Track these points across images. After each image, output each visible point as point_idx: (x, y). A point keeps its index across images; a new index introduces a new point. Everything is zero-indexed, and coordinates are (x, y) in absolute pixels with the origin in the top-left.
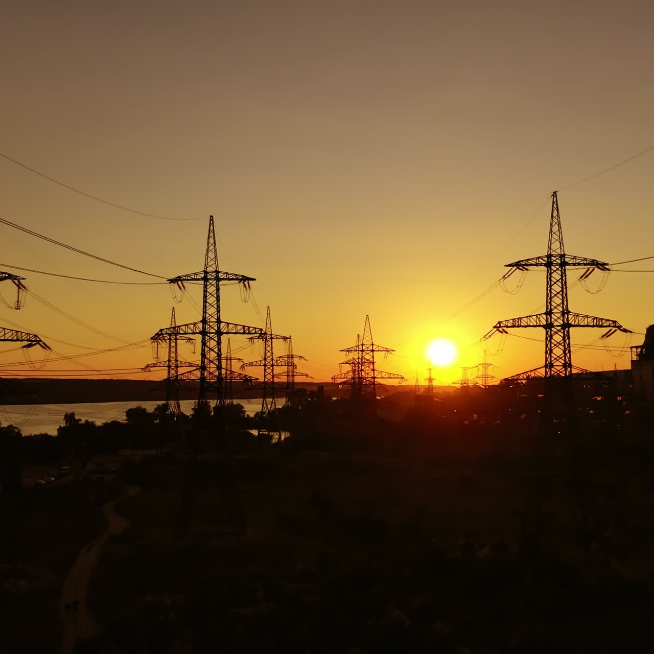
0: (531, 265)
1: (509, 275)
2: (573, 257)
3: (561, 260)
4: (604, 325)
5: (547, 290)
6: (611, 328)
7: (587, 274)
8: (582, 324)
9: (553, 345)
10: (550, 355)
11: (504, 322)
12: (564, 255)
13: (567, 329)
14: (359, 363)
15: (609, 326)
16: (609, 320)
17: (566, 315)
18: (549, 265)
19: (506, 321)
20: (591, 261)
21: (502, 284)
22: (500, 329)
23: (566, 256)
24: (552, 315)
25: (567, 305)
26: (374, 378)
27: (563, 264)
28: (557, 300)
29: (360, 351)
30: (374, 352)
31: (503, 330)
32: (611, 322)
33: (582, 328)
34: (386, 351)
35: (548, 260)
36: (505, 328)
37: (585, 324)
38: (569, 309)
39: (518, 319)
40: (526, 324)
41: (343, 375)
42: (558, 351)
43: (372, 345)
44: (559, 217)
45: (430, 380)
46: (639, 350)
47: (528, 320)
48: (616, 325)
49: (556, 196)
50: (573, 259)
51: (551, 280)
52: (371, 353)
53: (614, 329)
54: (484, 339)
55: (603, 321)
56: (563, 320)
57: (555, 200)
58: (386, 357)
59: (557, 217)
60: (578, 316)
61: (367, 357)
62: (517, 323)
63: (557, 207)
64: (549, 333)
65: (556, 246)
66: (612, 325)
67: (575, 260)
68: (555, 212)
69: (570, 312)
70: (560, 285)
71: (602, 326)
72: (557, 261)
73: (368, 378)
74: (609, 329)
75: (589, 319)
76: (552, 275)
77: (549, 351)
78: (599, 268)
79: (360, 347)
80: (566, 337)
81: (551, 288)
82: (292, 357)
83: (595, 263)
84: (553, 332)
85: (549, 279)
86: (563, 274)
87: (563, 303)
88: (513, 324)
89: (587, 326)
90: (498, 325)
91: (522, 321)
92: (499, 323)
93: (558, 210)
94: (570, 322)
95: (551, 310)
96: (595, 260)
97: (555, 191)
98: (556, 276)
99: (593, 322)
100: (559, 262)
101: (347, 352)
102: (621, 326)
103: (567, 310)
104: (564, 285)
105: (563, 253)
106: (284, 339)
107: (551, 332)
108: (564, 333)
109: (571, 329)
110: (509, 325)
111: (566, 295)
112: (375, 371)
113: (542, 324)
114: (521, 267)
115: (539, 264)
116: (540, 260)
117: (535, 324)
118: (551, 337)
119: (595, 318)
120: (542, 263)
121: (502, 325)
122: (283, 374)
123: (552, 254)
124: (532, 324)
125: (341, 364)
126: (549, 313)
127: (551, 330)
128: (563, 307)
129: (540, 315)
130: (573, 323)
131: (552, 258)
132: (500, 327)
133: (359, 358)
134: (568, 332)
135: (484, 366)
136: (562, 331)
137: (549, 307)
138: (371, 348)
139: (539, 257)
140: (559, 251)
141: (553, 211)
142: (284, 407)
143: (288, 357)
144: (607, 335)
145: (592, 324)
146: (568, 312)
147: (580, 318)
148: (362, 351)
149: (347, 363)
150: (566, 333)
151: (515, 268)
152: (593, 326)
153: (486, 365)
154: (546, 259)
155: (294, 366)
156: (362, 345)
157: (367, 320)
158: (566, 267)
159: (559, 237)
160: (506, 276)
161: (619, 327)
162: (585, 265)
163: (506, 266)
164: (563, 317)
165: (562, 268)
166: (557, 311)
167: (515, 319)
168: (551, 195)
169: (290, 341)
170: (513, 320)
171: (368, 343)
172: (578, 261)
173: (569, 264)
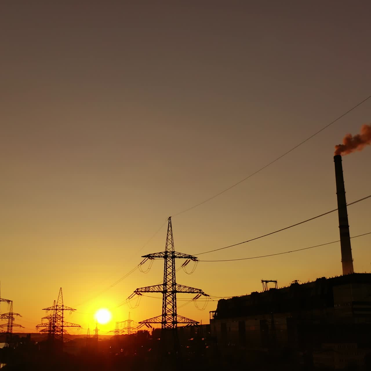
0: (156, 257)
1: (144, 263)
2: (179, 253)
3: (172, 255)
4: (194, 292)
5: (164, 271)
6: (199, 294)
7: (186, 263)
8: (183, 291)
9: (167, 303)
10: (165, 308)
11: (140, 289)
12: (174, 252)
13: (175, 294)
14: (54, 318)
15: (197, 292)
16: (197, 289)
17: (174, 286)
18: (166, 257)
19: (141, 288)
20: (188, 256)
21: (140, 267)
22: (138, 293)
23: (175, 253)
24: (167, 285)
25: (175, 280)
26: (62, 326)
27: (174, 257)
28: (170, 277)
29: (55, 310)
30: (64, 310)
31: (139, 293)
32: (198, 290)
33: (183, 293)
34: (71, 310)
35: (165, 254)
36: (140, 293)
37: (185, 291)
38: (176, 282)
39: (148, 287)
40: (152, 291)
41: (44, 325)
42: (169, 307)
43: (63, 306)
44: (172, 231)
45: (97, 330)
46: (214, 313)
47: (154, 288)
48: (201, 292)
49: (170, 219)
50: (179, 254)
51: (167, 266)
52: (62, 311)
53: (200, 294)
54: (129, 299)
55: (194, 290)
56: (173, 289)
57: (170, 222)
58: (70, 313)
59: (170, 231)
60: (181, 286)
61: (59, 313)
62: (147, 290)
63: (171, 226)
64: (165, 296)
65: (170, 247)
66: (199, 292)
67: (179, 255)
68: (170, 228)
69: (177, 284)
70: (172, 268)
71: (193, 293)
72: (170, 255)
73: (59, 326)
74: (197, 294)
75: (187, 289)
76: (167, 263)
77: (164, 306)
78: (192, 260)
79: (55, 307)
80: (174, 298)
81: (166, 270)
82: (12, 314)
83: (190, 257)
84: (167, 296)
85: (166, 264)
86: (173, 263)
87: (173, 279)
88: (145, 290)
89: (186, 292)
90: (137, 291)
91: (150, 288)
92: (137, 289)
93: (171, 227)
94: (176, 290)
95: (166, 282)
96: (190, 255)
97: (170, 216)
98: (170, 263)
99: (189, 290)
100: (172, 256)
101: (47, 310)
102: (204, 293)
103: (175, 283)
104: (174, 269)
105: (173, 251)
106: (8, 301)
107: (166, 295)
108: (173, 296)
109: (177, 294)
110: (143, 291)
111: (175, 274)
112: (63, 322)
113: (161, 291)
114: (150, 258)
115: (160, 256)
116: (161, 254)
117: (157, 291)
118: (166, 298)
119: (190, 288)
120: (162, 256)
121: (139, 291)
122: (5, 325)
123: (168, 251)
124: (155, 290)
125: (42, 318)
126: (165, 284)
127: (166, 294)
128: (173, 281)
129: (160, 285)
130: (178, 290)
131: (168, 253)
132: (138, 291)
133: (54, 315)
134: (175, 295)
135: (128, 321)
136: (172, 295)
137: (165, 281)
138: (62, 308)
139: (161, 253)
140: (171, 250)
141: (168, 227)
142: (4, 347)
143: (9, 314)
144: (196, 298)
145: (188, 291)
146: (176, 284)
147: (182, 288)
148: (56, 310)
149: (46, 318)
150: (174, 296)
151: (147, 258)
152: (189, 292)
153: (129, 321)
154: (164, 254)
155: (13, 318)
156: (57, 306)
157: (61, 291)
158: (175, 259)
159: (172, 242)
160: (142, 263)
161: (203, 293)
162: (185, 258)
163: (142, 257)
164: (173, 287)
165: (173, 259)
166: (170, 283)
167: (146, 287)
168: (167, 219)
169: (12, 302)
170: (145, 288)
171: (60, 305)
172: (181, 256)
173: (177, 257)
